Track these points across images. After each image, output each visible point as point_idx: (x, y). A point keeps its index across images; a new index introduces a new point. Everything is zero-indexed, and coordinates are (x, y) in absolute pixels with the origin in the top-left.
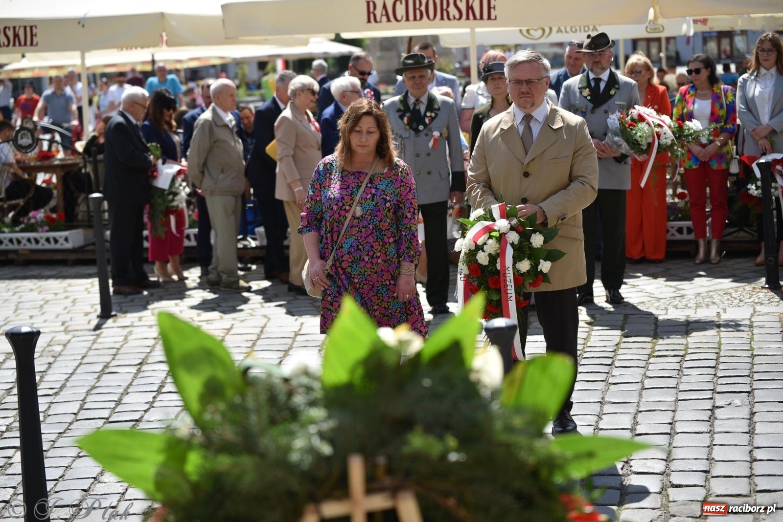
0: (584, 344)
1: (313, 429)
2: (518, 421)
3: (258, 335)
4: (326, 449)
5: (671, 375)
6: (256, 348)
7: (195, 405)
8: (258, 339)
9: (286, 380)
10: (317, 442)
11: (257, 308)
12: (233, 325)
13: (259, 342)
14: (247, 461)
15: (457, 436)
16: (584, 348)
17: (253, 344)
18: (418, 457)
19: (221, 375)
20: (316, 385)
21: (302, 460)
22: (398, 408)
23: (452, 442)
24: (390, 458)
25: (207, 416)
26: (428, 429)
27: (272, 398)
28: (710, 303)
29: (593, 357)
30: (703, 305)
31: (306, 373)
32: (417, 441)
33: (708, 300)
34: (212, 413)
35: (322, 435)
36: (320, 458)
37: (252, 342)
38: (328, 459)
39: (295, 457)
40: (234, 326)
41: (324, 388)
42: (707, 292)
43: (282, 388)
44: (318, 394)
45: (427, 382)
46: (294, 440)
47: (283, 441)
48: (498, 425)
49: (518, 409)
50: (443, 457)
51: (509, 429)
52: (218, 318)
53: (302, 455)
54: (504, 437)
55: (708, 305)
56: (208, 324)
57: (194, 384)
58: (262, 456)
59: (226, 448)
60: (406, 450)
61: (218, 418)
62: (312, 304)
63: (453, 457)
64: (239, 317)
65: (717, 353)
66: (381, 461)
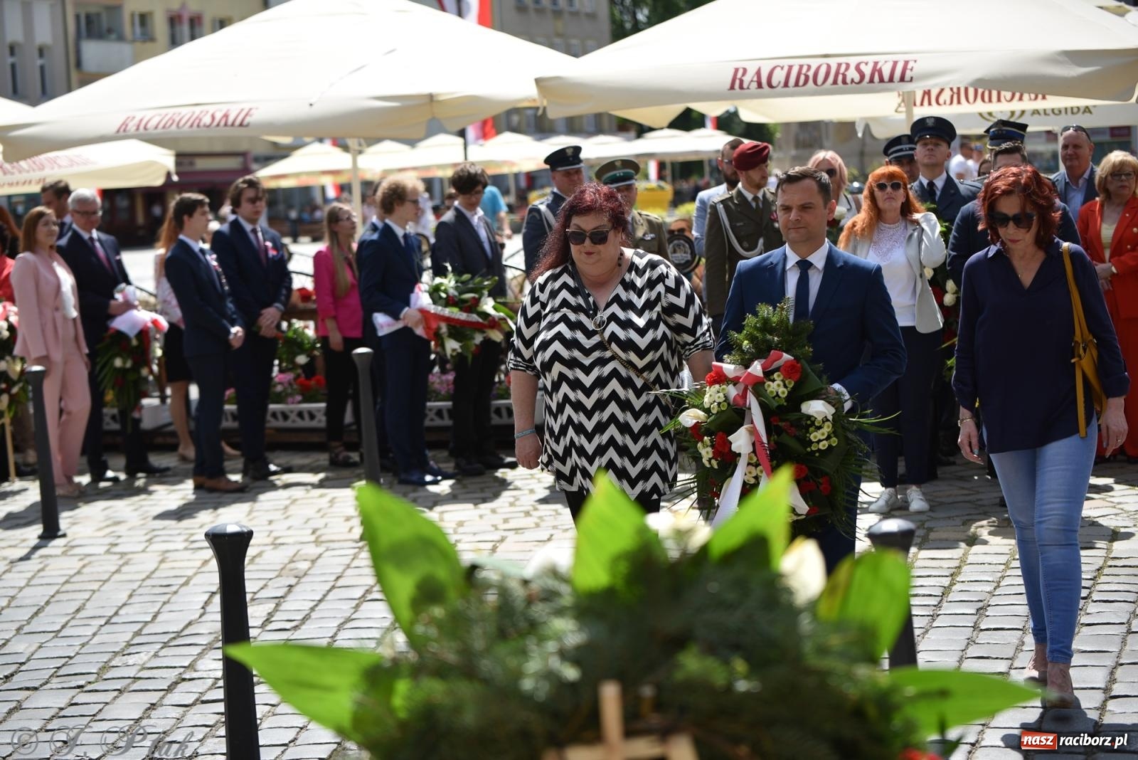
1: (551, 646)
2: (835, 641)
4: (571, 673)
7: (406, 614)
9: (525, 582)
10: (555, 663)
12: (552, 535)
14: (465, 689)
15: (748, 659)
18: (695, 686)
19: (442, 573)
20: (564, 589)
21: (536, 689)
22: (672, 622)
23: (740, 666)
24: (659, 687)
25: (420, 629)
26: (711, 650)
27: (506, 606)
31: (554, 572)
32: (692, 663)
34: (426, 625)
35: (563, 655)
36: (562, 685)
38: (573, 685)
39: (527, 684)
40: (553, 537)
41: (575, 592)
43: (519, 592)
44: (567, 600)
45: (713, 587)
46: (527, 661)
47: (512, 662)
48: (808, 647)
49: (839, 626)
50: (729, 689)
51: (823, 651)
52: (533, 525)
53: (537, 683)
54: (814, 661)
56: (516, 533)
57: (405, 585)
58: (486, 682)
59: (441, 671)
60: (679, 676)
61: (433, 632)
63: (742, 686)
64: (562, 525)
66: (647, 691)
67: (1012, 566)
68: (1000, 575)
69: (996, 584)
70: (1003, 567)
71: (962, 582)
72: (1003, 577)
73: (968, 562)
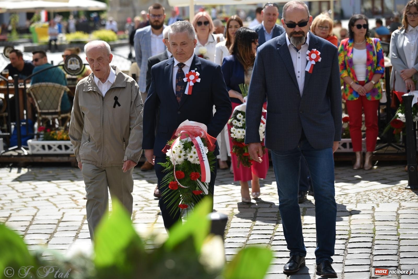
0: (274, 230)
3: (31, 222)
5: (338, 254)
6: (28, 232)
8: (30, 225)
11: (29, 201)
13: (31, 227)
16: (274, 233)
17: (27, 228)
28: (367, 200)
29: (281, 240)
30: (362, 201)
33: (365, 197)
37: (27, 227)
42: (364, 192)
55: (365, 201)
62: (70, 198)
65: (372, 237)
67: (254, 229)
68: (248, 233)
69: (247, 239)
70: (249, 229)
71: (229, 237)
72: (250, 235)
73: (231, 227)
